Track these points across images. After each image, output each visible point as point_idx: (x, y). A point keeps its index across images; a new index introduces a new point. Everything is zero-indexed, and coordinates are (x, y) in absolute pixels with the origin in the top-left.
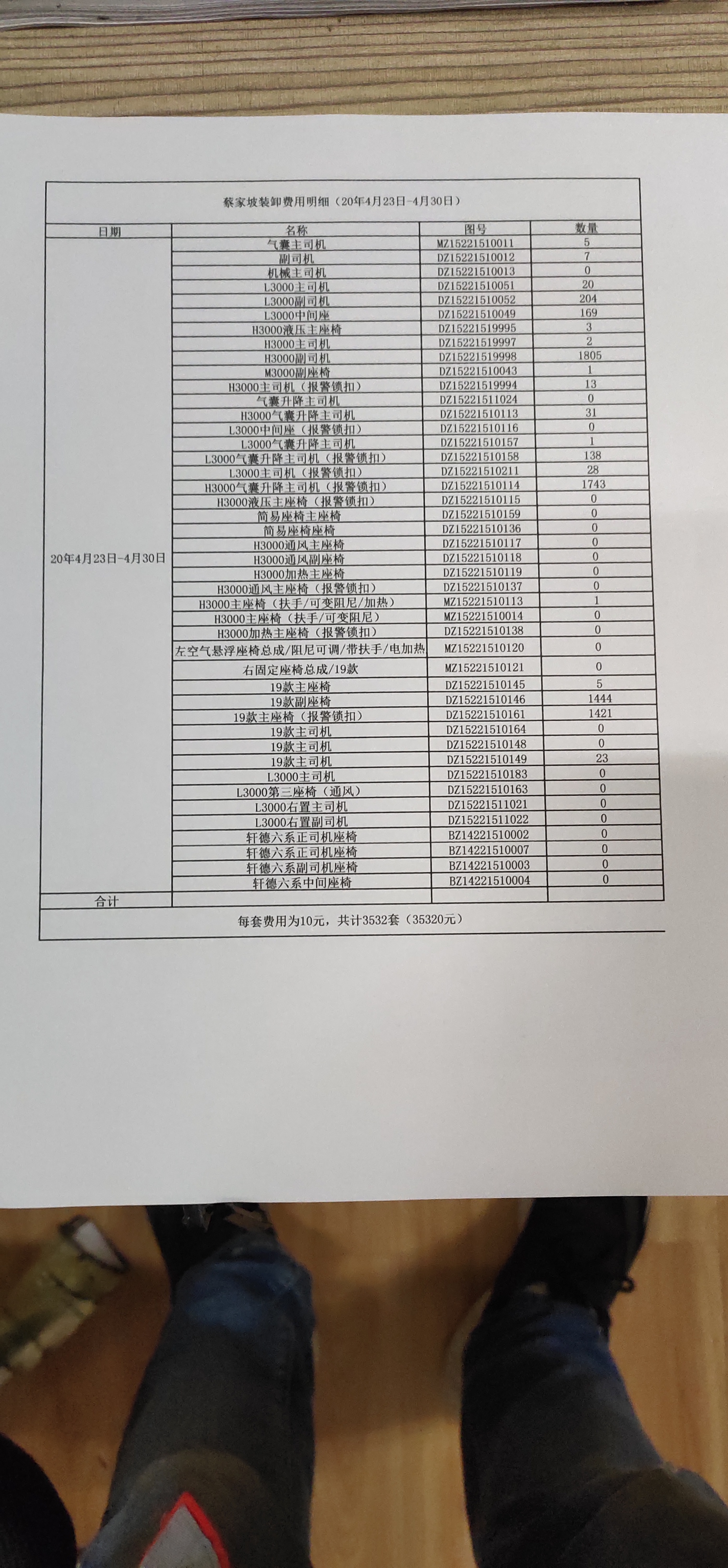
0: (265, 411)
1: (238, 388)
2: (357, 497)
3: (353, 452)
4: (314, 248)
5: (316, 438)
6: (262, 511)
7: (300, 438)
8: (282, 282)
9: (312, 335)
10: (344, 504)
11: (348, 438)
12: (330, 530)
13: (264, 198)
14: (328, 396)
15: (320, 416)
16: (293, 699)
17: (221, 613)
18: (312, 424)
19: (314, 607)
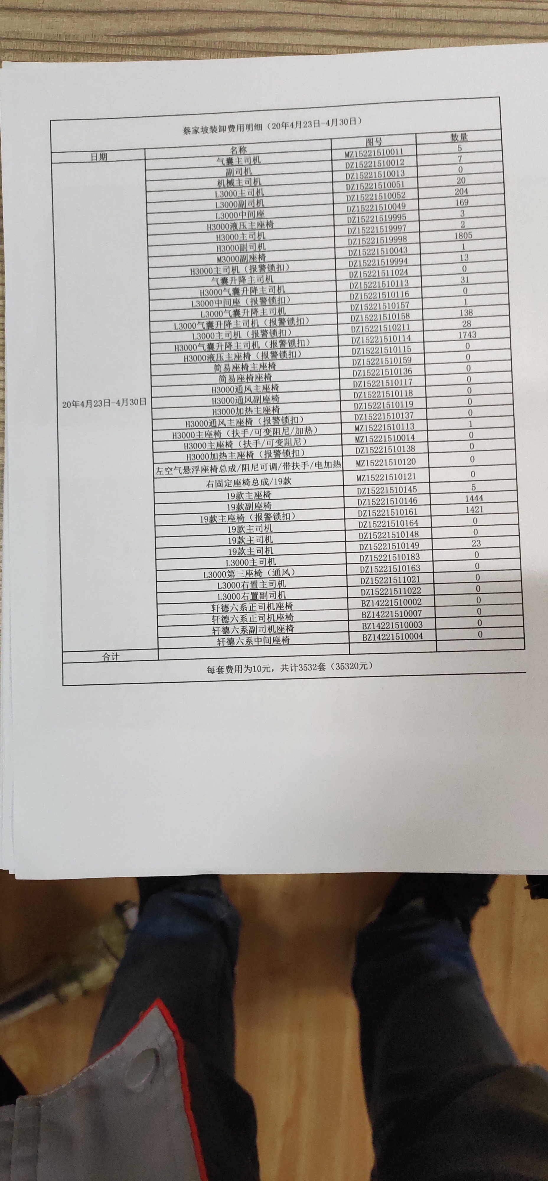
0: (218, 288)
1: (197, 272)
2: (288, 351)
3: (285, 317)
4: (252, 163)
5: (256, 308)
6: (217, 364)
7: (244, 308)
8: (228, 190)
9: (252, 229)
10: (278, 357)
11: (281, 307)
12: (268, 377)
13: (213, 126)
14: (265, 275)
15: (259, 291)
16: (244, 505)
17: (189, 442)
18: (253, 297)
19: (258, 435)
